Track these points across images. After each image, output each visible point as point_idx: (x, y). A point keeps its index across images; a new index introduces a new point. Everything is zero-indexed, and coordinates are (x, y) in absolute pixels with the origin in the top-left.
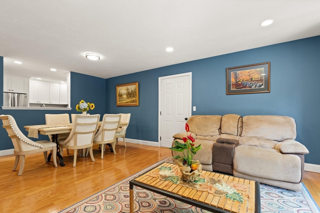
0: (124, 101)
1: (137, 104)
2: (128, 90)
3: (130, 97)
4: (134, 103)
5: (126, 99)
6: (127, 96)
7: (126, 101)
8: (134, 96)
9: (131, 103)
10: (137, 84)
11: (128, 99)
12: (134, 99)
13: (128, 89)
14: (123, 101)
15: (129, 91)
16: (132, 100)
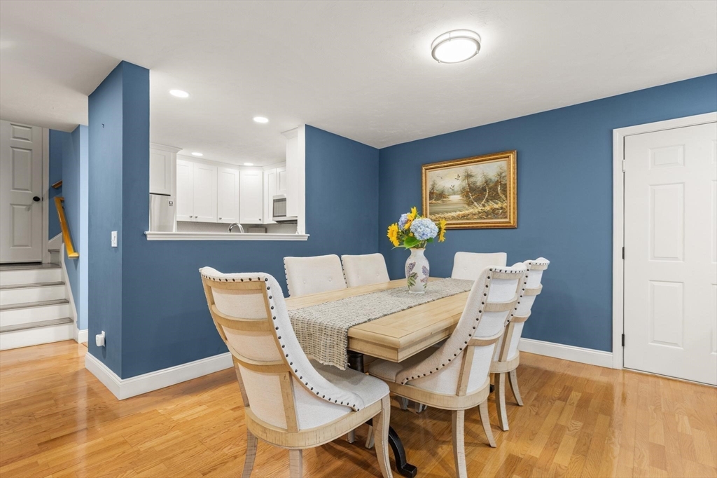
0: (454, 214)
1: (511, 219)
2: (472, 180)
3: (478, 199)
4: (496, 218)
5: (461, 205)
6: (467, 196)
7: (458, 213)
8: (495, 197)
9: (481, 218)
10: (512, 157)
11: (469, 205)
12: (496, 206)
13: (468, 176)
14: (447, 212)
15: (474, 183)
16: (488, 208)
